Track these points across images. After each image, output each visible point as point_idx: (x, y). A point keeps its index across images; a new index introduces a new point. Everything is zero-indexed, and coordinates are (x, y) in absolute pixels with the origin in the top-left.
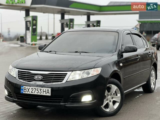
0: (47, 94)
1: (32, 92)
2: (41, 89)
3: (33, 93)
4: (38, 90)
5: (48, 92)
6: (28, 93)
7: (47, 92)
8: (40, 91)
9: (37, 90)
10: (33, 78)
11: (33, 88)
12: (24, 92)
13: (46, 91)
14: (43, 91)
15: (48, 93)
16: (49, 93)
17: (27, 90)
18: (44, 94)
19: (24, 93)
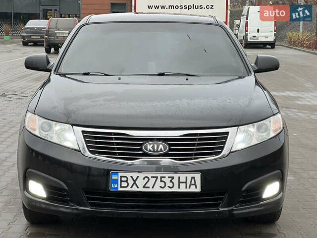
0: (189, 188)
1: (146, 186)
2: (173, 178)
3: (149, 187)
4: (163, 179)
5: (193, 183)
6: (135, 189)
7: (191, 184)
8: (171, 181)
9: (161, 181)
10: (141, 149)
11: (150, 175)
12: (121, 187)
13: (186, 182)
14: (180, 182)
15: (191, 186)
16: (195, 184)
17: (131, 182)
18: (183, 189)
19: (120, 189)
